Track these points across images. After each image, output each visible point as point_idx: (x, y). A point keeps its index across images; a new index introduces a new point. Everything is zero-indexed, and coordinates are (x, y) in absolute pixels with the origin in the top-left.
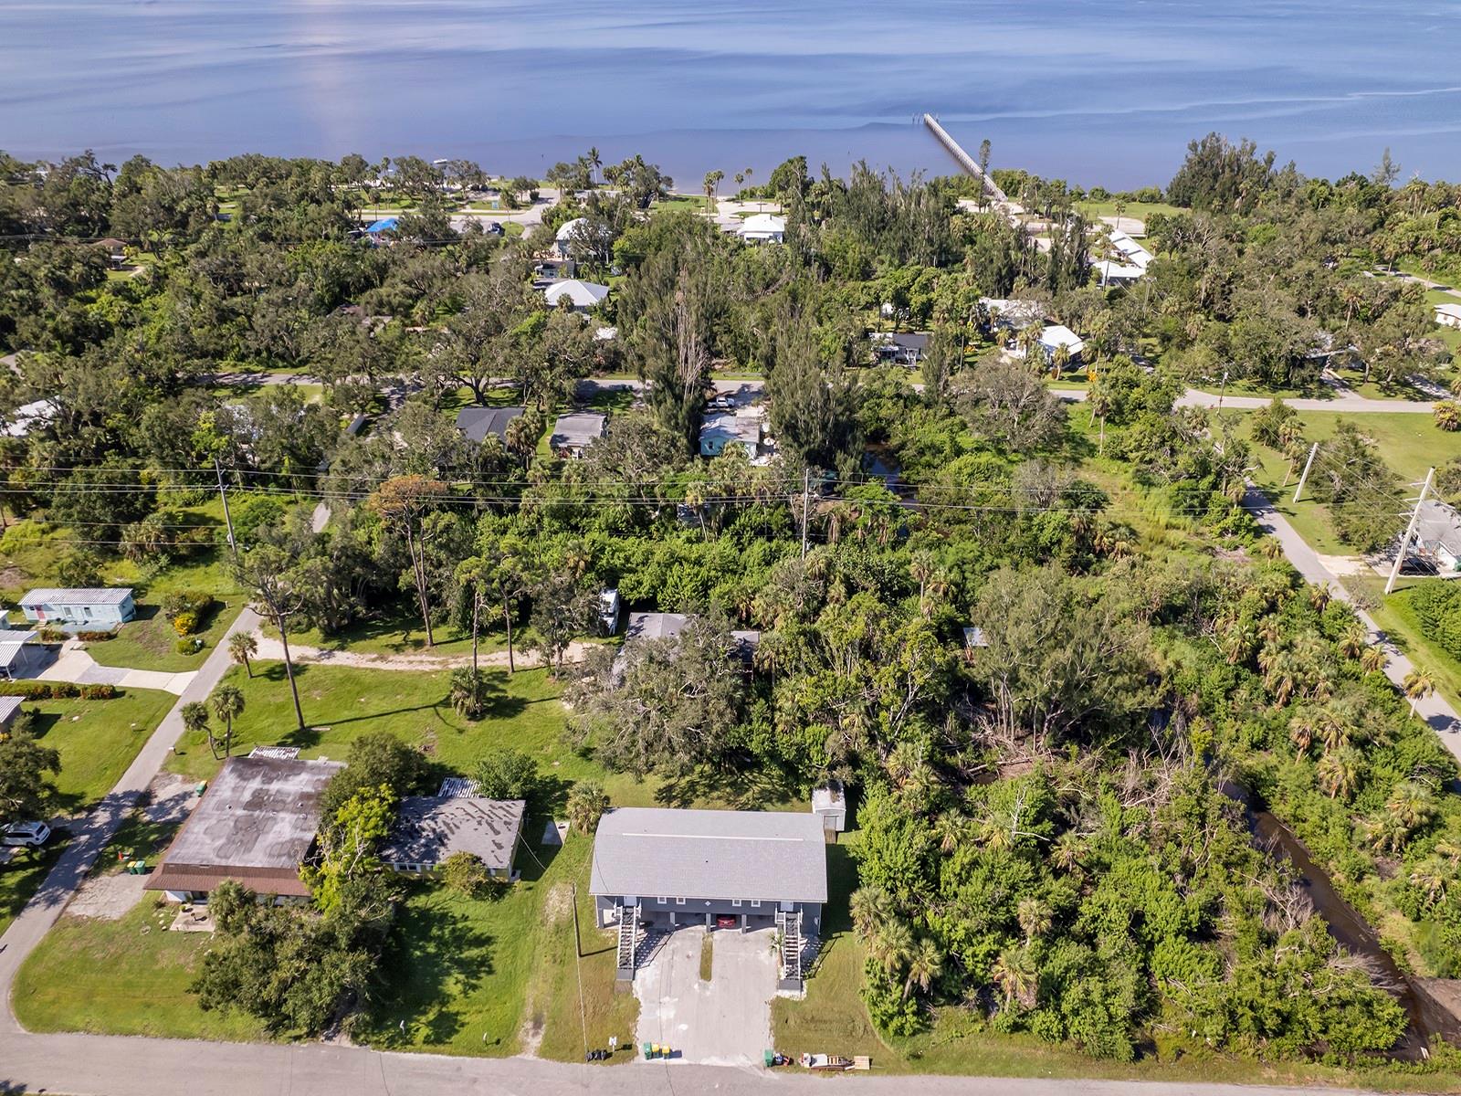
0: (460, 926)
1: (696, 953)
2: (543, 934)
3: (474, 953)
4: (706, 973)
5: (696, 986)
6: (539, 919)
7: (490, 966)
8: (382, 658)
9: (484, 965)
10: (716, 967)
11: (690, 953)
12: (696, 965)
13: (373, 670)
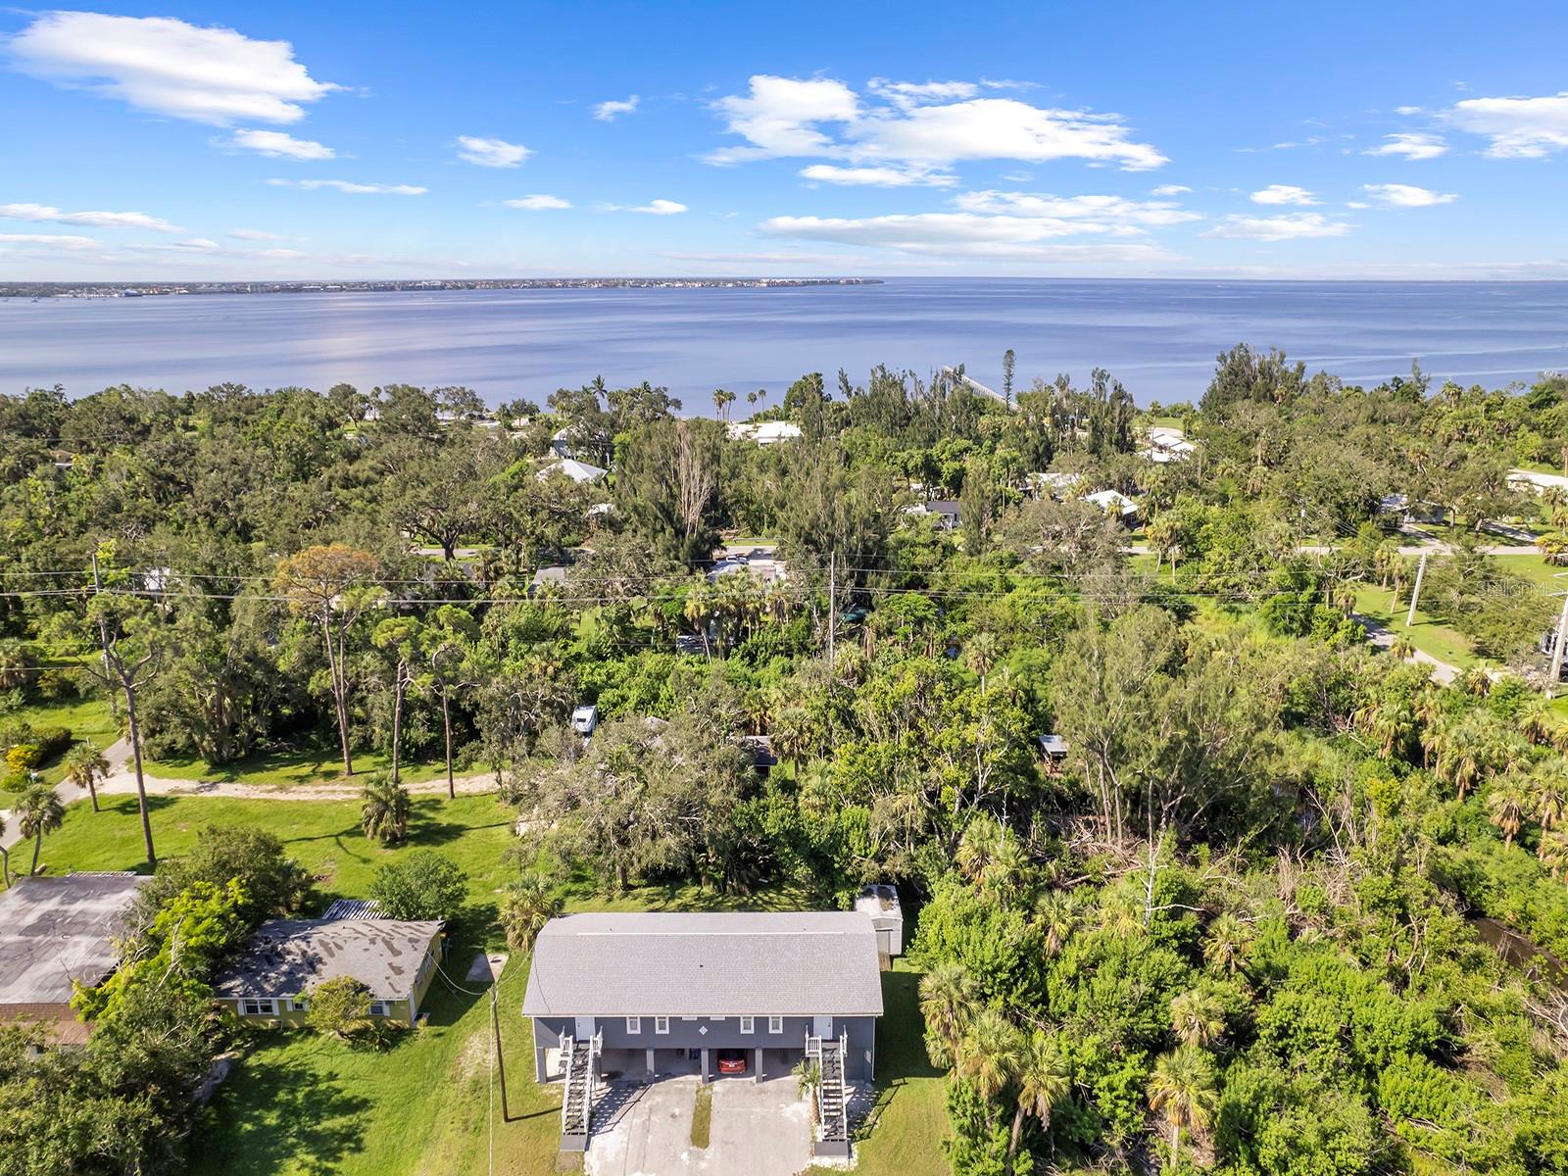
0: (322, 1086)
1: (686, 1112)
2: (451, 1093)
3: (338, 1123)
4: (700, 1137)
5: (685, 1156)
6: (449, 1073)
7: (360, 1140)
8: (281, 789)
9: (352, 1139)
10: (716, 1129)
11: (677, 1111)
12: (686, 1126)
13: (266, 801)
